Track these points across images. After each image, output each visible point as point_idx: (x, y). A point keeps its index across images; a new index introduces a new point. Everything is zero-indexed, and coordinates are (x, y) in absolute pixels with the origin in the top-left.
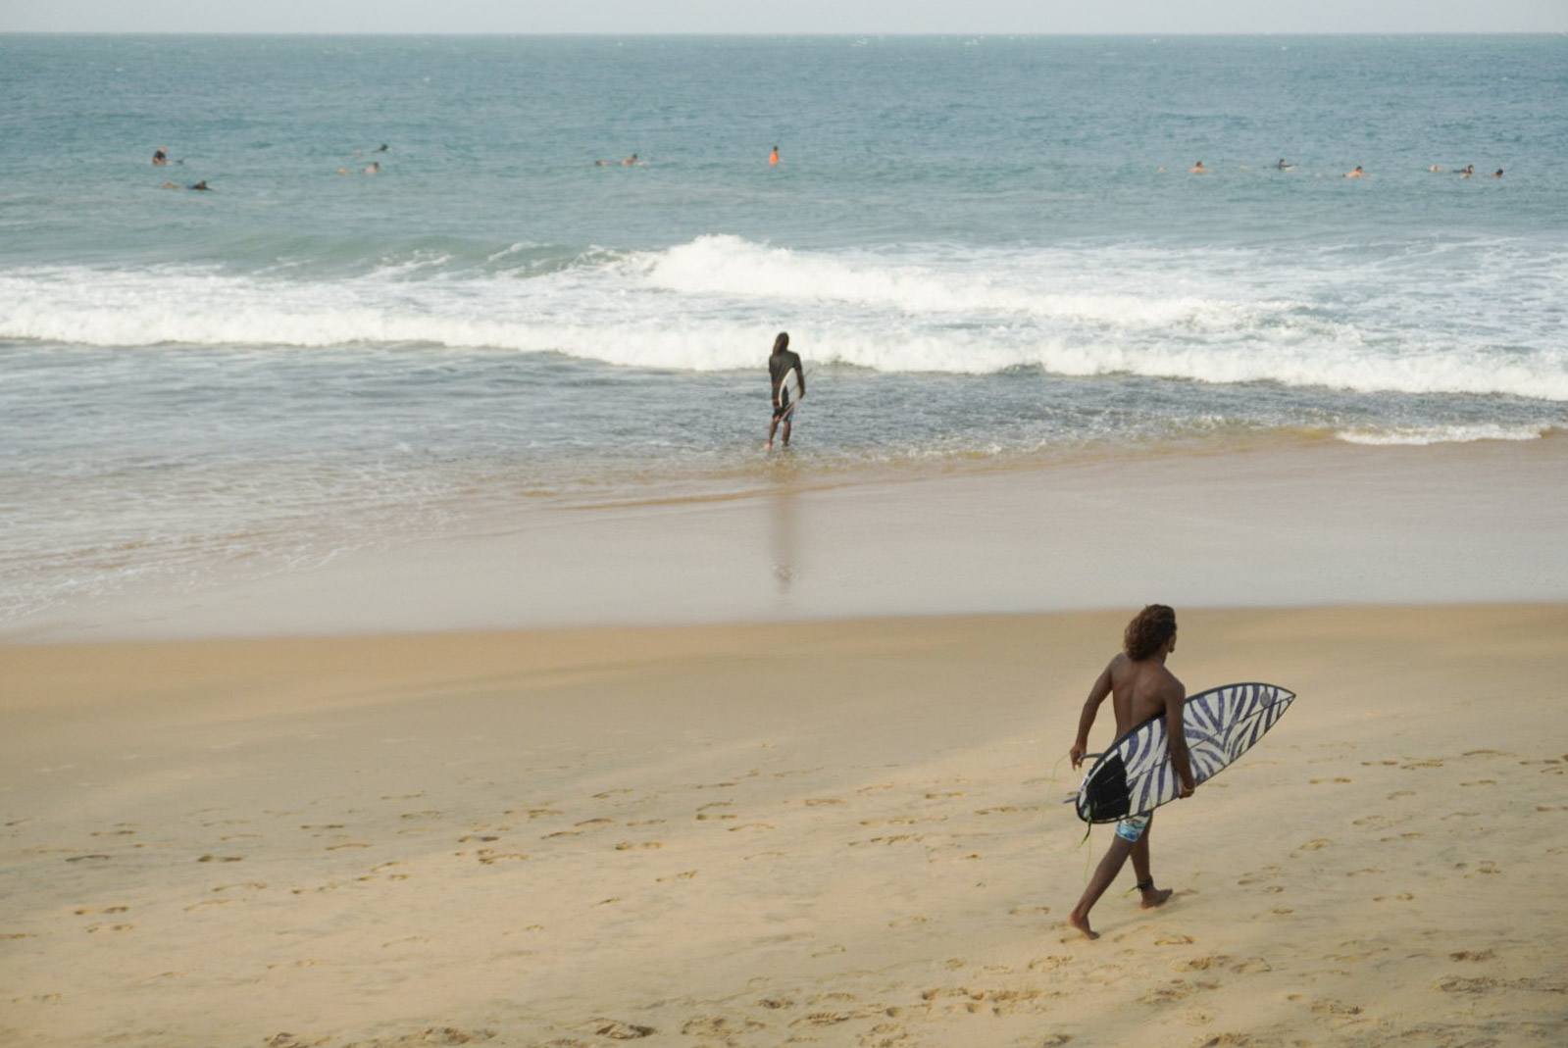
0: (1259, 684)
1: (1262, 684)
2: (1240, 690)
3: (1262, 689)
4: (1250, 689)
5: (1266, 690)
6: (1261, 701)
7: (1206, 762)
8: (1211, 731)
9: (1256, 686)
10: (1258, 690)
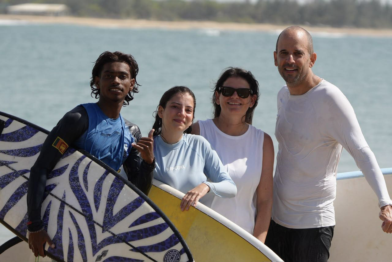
0: (181, 240)
1: (183, 244)
2: (160, 221)
3: (179, 247)
4: (168, 233)
5: (181, 253)
6: (166, 255)
7: (71, 238)
8: (99, 216)
9: (177, 238)
10: (176, 243)
